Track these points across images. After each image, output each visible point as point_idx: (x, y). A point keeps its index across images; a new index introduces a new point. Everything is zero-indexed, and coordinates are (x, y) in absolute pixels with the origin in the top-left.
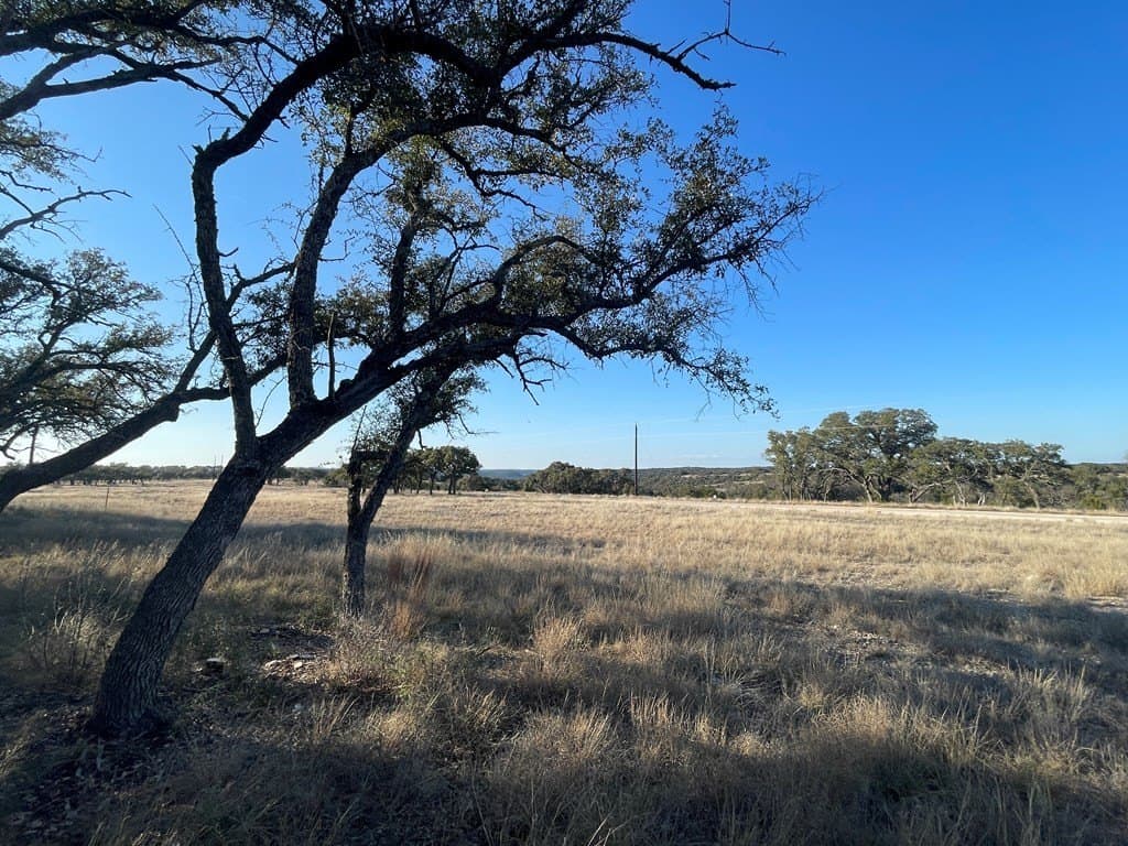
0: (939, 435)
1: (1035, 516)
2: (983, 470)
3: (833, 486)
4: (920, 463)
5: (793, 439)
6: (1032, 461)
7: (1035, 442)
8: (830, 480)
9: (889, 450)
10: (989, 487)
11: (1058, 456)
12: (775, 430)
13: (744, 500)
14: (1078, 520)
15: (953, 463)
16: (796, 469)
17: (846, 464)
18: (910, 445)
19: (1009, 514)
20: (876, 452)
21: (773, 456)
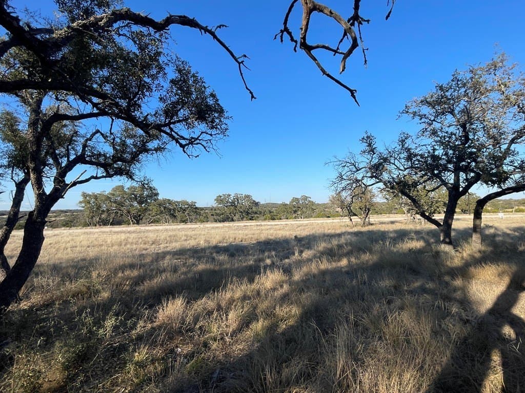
0: (160, 197)
1: (189, 226)
2: (174, 210)
3: (114, 218)
4: (154, 209)
5: (96, 197)
6: (188, 207)
7: (190, 201)
8: (113, 215)
9: (140, 203)
10: (175, 217)
11: (195, 205)
12: (85, 191)
13: (68, 228)
14: (202, 226)
15: (165, 208)
16: (96, 211)
17: (122, 209)
18: (149, 201)
19: (182, 226)
20: (135, 204)
21: (83, 205)
